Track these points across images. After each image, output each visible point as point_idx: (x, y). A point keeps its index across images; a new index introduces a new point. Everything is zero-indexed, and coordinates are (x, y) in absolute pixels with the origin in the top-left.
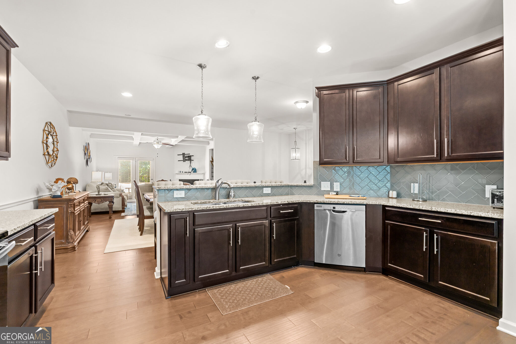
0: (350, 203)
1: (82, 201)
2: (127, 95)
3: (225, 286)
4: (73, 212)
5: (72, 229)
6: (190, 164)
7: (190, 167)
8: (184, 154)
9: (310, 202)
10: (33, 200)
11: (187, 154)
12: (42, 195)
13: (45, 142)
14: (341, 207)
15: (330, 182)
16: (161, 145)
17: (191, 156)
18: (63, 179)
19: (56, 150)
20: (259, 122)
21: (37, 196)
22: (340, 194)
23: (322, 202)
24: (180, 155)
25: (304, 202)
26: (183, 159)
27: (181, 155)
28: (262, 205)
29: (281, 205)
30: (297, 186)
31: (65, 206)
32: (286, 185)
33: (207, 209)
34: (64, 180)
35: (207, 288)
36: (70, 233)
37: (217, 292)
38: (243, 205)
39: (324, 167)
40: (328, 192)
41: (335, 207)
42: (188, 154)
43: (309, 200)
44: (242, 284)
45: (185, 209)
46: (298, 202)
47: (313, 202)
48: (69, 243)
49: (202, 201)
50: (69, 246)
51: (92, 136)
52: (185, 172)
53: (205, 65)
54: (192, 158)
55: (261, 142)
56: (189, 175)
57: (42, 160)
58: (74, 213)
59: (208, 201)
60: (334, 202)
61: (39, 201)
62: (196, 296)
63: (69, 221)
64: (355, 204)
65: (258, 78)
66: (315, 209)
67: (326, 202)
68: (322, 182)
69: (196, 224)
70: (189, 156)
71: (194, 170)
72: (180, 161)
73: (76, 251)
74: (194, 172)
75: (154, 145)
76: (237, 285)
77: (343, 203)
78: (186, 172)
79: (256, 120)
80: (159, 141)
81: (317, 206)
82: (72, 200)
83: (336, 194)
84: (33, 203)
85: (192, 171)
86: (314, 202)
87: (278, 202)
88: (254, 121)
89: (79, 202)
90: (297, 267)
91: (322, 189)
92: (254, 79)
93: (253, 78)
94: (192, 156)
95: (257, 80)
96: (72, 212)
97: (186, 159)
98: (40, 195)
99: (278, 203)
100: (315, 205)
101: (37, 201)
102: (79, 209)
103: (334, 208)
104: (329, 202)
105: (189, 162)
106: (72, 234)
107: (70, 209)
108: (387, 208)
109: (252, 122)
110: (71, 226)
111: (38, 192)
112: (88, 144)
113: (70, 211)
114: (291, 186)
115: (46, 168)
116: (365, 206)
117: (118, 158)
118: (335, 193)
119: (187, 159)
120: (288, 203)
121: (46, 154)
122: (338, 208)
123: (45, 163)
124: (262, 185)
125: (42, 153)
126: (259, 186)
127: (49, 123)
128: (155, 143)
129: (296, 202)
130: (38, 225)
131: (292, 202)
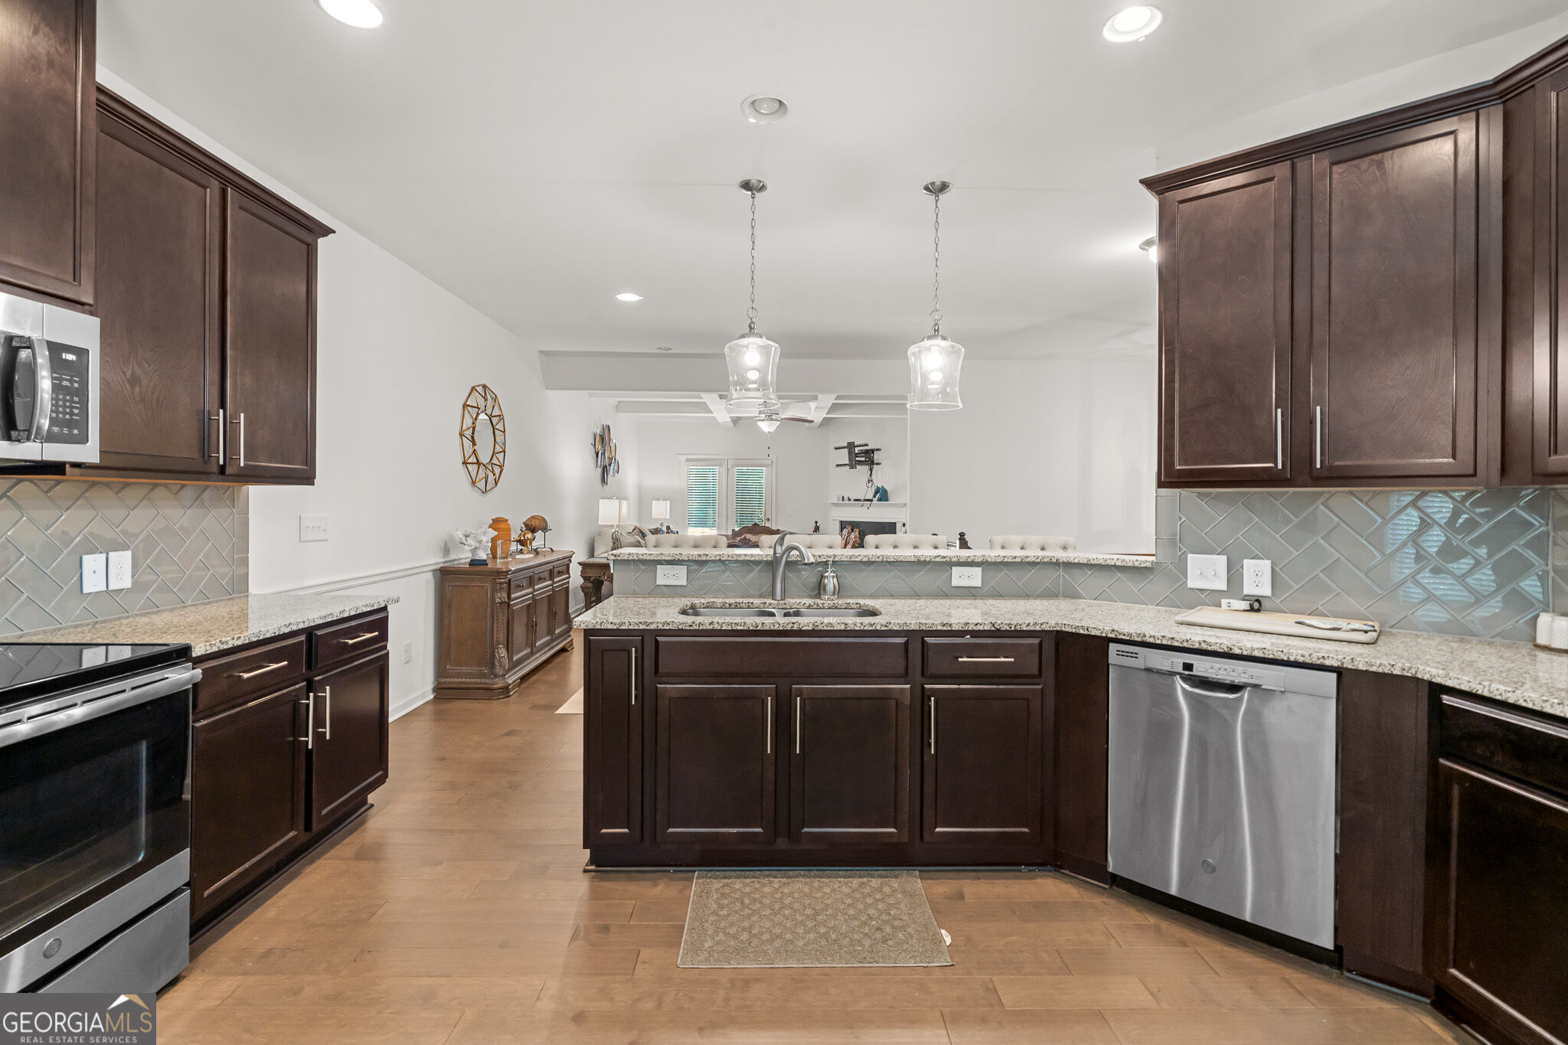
0: (1256, 653)
1: (547, 574)
2: (628, 297)
3: (754, 877)
4: (506, 602)
5: (502, 644)
6: (871, 475)
7: (870, 485)
8: (851, 446)
9: (1086, 632)
10: (433, 568)
11: (860, 446)
12: (456, 558)
13: (468, 433)
14: (1217, 666)
15: (1225, 557)
16: (779, 423)
17: (873, 451)
18: (507, 520)
19: (500, 450)
20: (944, 338)
21: (442, 560)
22: (1264, 611)
23: (1136, 639)
24: (842, 448)
25: (1064, 629)
26: (850, 461)
27: (844, 448)
28: (884, 628)
29: (968, 636)
30: (1089, 566)
31: (488, 586)
32: (1046, 560)
33: (691, 628)
34: (509, 522)
35: (701, 871)
36: (499, 654)
37: (717, 890)
39: (1200, 495)
40: (1212, 598)
41: (1192, 665)
42: (862, 446)
43: (1086, 625)
44: (806, 884)
45: (627, 624)
46: (1038, 628)
47: (1098, 633)
48: (496, 676)
49: (727, 601)
50: (496, 684)
51: (619, 407)
52: (855, 500)
53: (760, 181)
54: (877, 457)
55: (957, 406)
56: (865, 509)
57: (461, 475)
58: (509, 605)
59: (745, 600)
60: (1185, 645)
61: (445, 571)
62: (656, 886)
63: (498, 623)
64: (1283, 660)
65: (944, 187)
66: (1111, 661)
67: (1151, 640)
68: (1192, 555)
69: (660, 670)
70: (867, 452)
71: (882, 495)
72: (841, 465)
73: (510, 699)
74: (880, 500)
75: (759, 423)
76: (788, 884)
77: (1226, 650)
78: (859, 500)
79: (936, 333)
80: (773, 412)
81: (1120, 653)
82: (503, 572)
83: (1249, 608)
84: (433, 575)
85: (874, 497)
86: (1104, 635)
87: (950, 625)
88: (930, 338)
89: (531, 578)
90: (1040, 874)
91: (1191, 584)
92: (932, 192)
93: (927, 188)
94: (878, 450)
95: (942, 196)
96: (502, 603)
97: (857, 459)
98: (452, 557)
99: (950, 629)
100: (1111, 645)
101: (439, 572)
102: (531, 595)
103: (1188, 667)
104: (1165, 642)
105: (866, 468)
106: (502, 655)
107: (499, 595)
108: (1447, 699)
109: (923, 340)
110: (502, 637)
111: (446, 551)
112: (607, 428)
113: (498, 600)
114: (1069, 565)
115: (473, 495)
116: (1334, 676)
117: (688, 460)
118: (1245, 605)
119: (863, 459)
120: (993, 629)
121: (469, 461)
122: (1204, 667)
123: (467, 482)
124: (944, 557)
125: (460, 460)
126: (933, 560)
127: (481, 387)
128: (763, 416)
129: (1032, 628)
130: (319, 633)
131: (1011, 628)
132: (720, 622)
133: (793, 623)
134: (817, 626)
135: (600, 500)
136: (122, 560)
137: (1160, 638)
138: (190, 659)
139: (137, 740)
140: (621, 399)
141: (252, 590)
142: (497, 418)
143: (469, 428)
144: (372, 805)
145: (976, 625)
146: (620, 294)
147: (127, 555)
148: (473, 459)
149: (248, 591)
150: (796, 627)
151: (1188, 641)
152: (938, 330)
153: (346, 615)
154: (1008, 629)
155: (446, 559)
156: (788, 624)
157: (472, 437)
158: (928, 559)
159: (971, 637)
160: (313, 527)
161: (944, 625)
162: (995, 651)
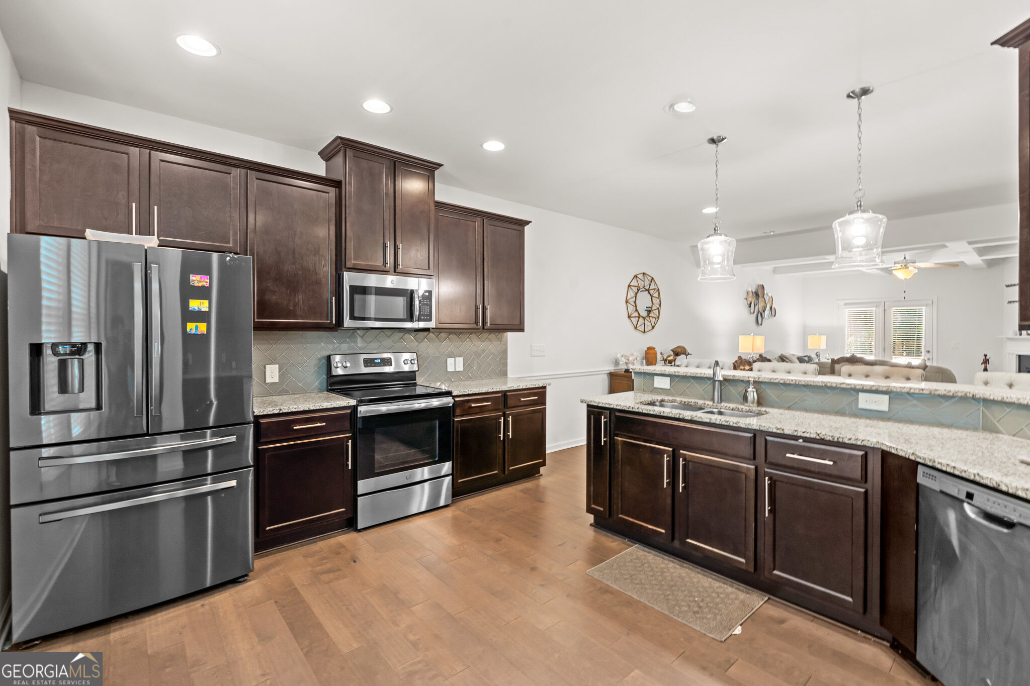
10: (606, 372)
13: (632, 301)
14: (993, 500)
18: (656, 349)
19: (656, 308)
28: (735, 425)
29: (801, 440)
30: (1007, 404)
35: (639, 545)
37: (637, 555)
38: (691, 416)
41: (973, 494)
45: (601, 403)
51: (776, 271)
53: (722, 135)
57: (626, 324)
60: (964, 475)
61: (612, 374)
66: (919, 480)
75: (895, 272)
80: (908, 262)
81: (925, 476)
87: (783, 430)
88: (853, 212)
92: (854, 97)
93: (849, 96)
95: (863, 98)
98: (619, 366)
100: (920, 467)
101: (609, 374)
103: (970, 496)
111: (617, 363)
112: (763, 287)
114: (987, 402)
120: (818, 437)
121: (632, 316)
122: (982, 498)
123: (632, 328)
124: (849, 385)
125: (627, 316)
126: (838, 386)
127: (642, 275)
128: (898, 266)
129: (854, 442)
130: (508, 394)
131: (834, 439)
132: (643, 408)
133: (680, 414)
134: (693, 418)
135: (740, 336)
136: (460, 360)
137: (945, 465)
138: (451, 396)
139: (436, 419)
140: (777, 266)
141: (509, 375)
142: (653, 291)
143: (633, 297)
144: (542, 475)
145: (804, 432)
146: (705, 208)
147: (461, 359)
148: (636, 314)
149: (507, 375)
150: (681, 417)
151: (965, 472)
152: (860, 206)
153: (521, 388)
154: (831, 439)
155: (616, 368)
156: (677, 414)
157: (635, 302)
158: (834, 385)
159: (804, 441)
160: (537, 350)
161: (778, 429)
162: (823, 455)
